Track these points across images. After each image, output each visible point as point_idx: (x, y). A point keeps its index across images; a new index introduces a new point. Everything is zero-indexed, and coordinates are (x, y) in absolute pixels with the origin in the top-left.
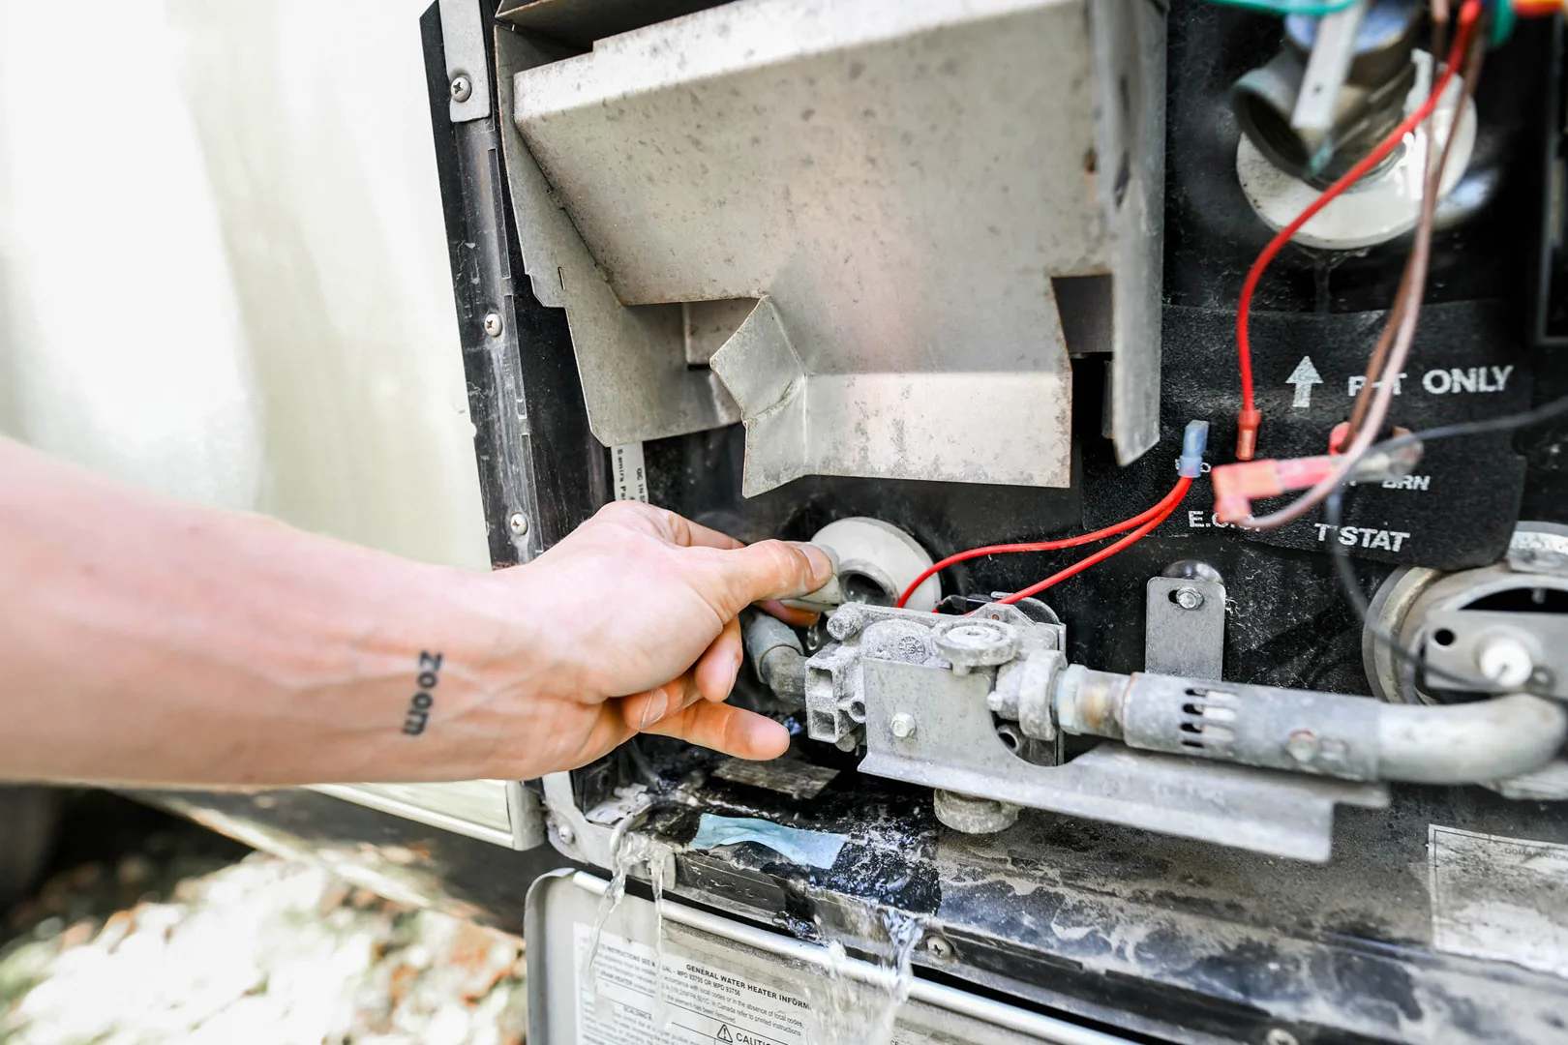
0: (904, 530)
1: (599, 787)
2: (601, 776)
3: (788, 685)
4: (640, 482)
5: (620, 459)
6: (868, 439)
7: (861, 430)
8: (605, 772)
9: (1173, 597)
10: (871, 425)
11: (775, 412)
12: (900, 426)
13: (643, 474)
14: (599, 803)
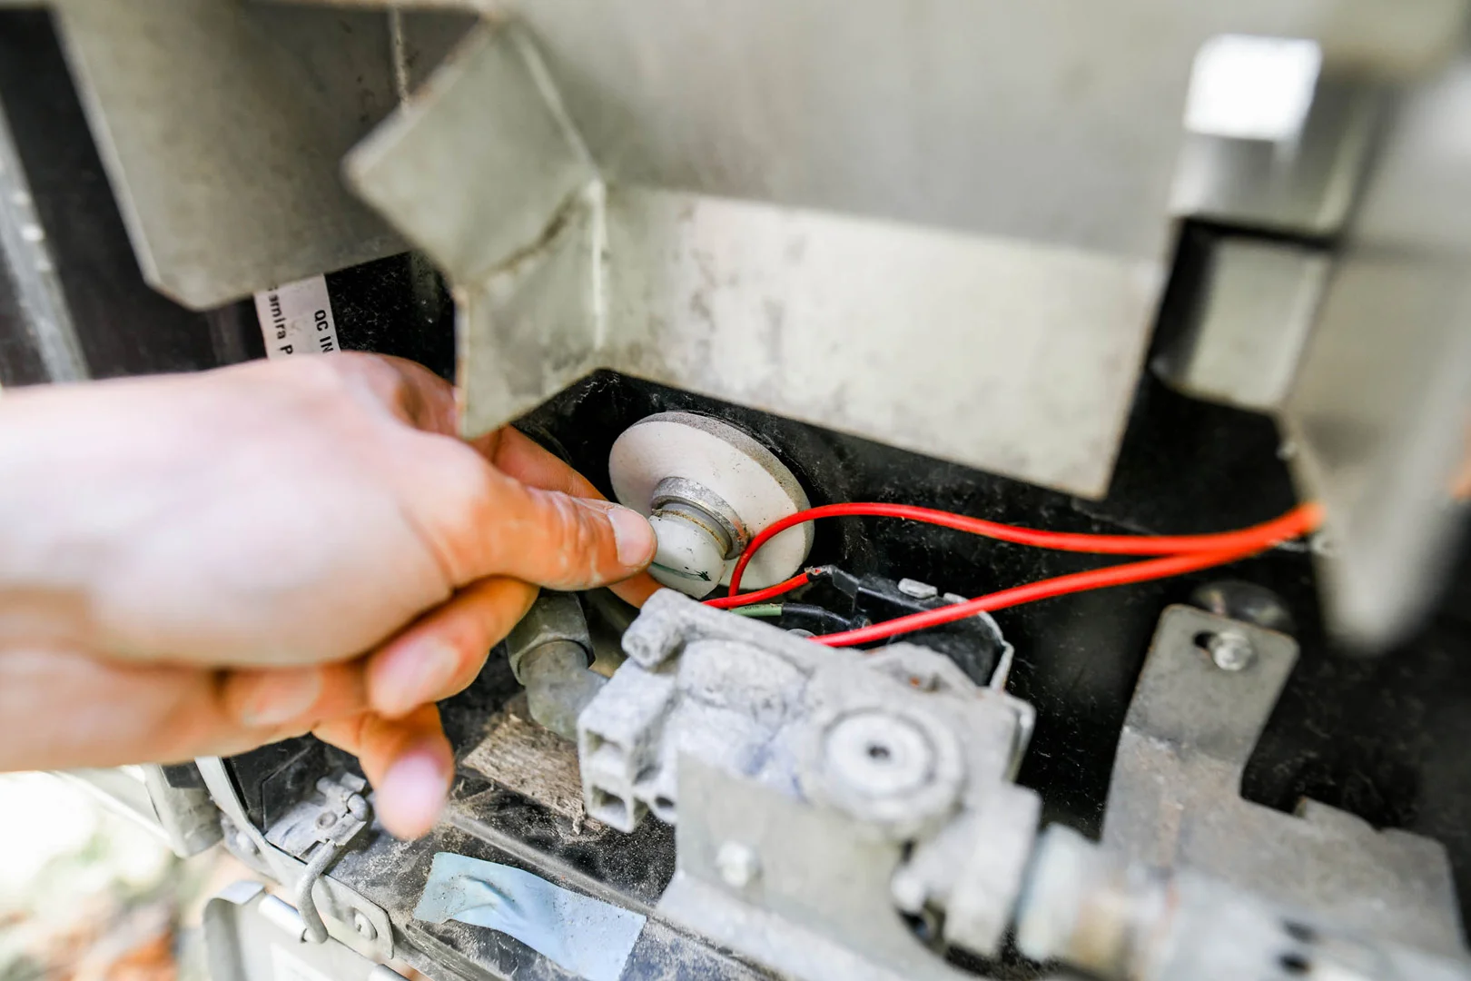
0: (765, 443)
1: (289, 786)
2: (292, 770)
3: (557, 722)
4: (324, 333)
5: (274, 300)
6: (713, 327)
7: (700, 307)
8: (298, 766)
9: (1202, 640)
10: (721, 302)
11: (529, 266)
12: (776, 317)
13: (330, 319)
14: (293, 806)
